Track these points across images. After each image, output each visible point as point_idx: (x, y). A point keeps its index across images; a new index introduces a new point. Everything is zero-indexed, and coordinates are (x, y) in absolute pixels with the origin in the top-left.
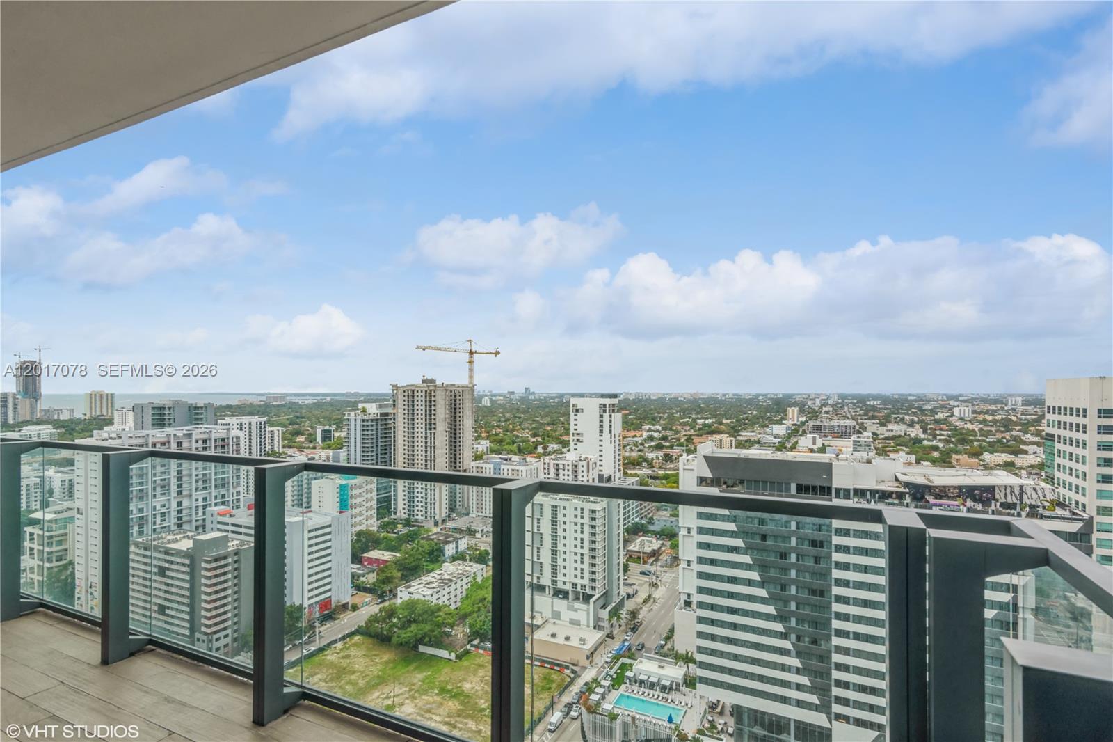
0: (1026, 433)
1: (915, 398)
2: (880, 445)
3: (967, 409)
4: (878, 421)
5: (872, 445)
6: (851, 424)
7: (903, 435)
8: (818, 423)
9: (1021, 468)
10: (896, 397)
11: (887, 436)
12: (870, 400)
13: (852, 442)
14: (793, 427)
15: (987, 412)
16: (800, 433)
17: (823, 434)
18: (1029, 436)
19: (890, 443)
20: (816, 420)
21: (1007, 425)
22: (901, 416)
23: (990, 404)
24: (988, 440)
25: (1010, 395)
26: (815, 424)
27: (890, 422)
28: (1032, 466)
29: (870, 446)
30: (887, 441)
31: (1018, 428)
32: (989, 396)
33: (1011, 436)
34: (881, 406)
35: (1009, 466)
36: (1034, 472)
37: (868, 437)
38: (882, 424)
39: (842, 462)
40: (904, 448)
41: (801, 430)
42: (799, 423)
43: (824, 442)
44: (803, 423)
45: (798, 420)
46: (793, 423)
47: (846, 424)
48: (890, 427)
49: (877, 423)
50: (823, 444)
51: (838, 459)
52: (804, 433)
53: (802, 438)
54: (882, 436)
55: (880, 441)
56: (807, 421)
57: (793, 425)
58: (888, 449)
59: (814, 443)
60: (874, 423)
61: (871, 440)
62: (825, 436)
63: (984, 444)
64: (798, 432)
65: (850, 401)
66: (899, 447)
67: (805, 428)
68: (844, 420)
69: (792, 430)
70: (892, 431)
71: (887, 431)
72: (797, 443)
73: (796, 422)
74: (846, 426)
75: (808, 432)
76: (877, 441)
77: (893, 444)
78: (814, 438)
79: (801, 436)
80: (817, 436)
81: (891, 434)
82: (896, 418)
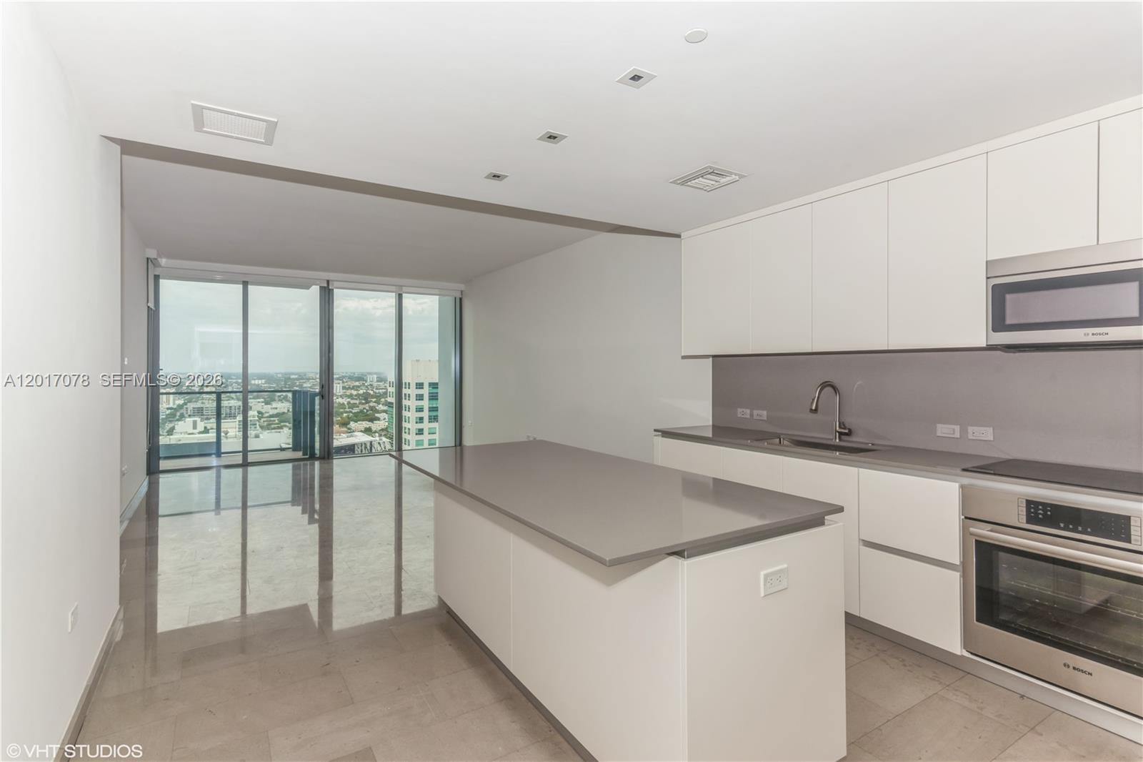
0: (379, 404)
1: (296, 376)
2: (265, 424)
3: (338, 385)
4: (262, 400)
5: (258, 423)
6: (236, 405)
7: (286, 411)
8: (199, 405)
9: (375, 432)
10: (280, 376)
11: (271, 413)
12: (255, 380)
13: (237, 423)
14: (168, 412)
15: (354, 388)
16: (177, 417)
17: (205, 417)
18: (381, 406)
19: (275, 421)
20: (196, 402)
21: (366, 397)
22: (284, 394)
23: (356, 381)
24: (353, 411)
25: (370, 374)
26: (197, 406)
27: (274, 400)
28: (382, 430)
29: (255, 424)
30: (272, 419)
31: (374, 400)
32: (354, 373)
33: (370, 407)
34: (265, 385)
35: (368, 431)
36: (383, 433)
37: (254, 417)
38: (267, 403)
39: (229, 440)
40: (287, 424)
41: (178, 414)
42: (175, 407)
43: (206, 425)
44: (181, 407)
45: (174, 404)
46: (168, 406)
47: (230, 405)
48: (274, 405)
49: (263, 402)
50: (205, 428)
51: (227, 438)
52: (182, 417)
53: (180, 423)
54: (267, 415)
55: (265, 419)
56: (185, 404)
57: (168, 409)
58: (273, 426)
59: (195, 427)
60: (259, 402)
61: (257, 418)
62: (207, 419)
63: (351, 414)
64: (175, 416)
65: (234, 381)
66: (282, 424)
67: (182, 411)
68: (229, 400)
69: (167, 415)
70: (276, 408)
71: (272, 408)
72: (173, 428)
73: (171, 405)
74: (231, 407)
75: (186, 415)
76: (262, 420)
77: (277, 421)
78: (195, 423)
79: (178, 420)
80: (198, 419)
81: (275, 412)
82: (279, 396)
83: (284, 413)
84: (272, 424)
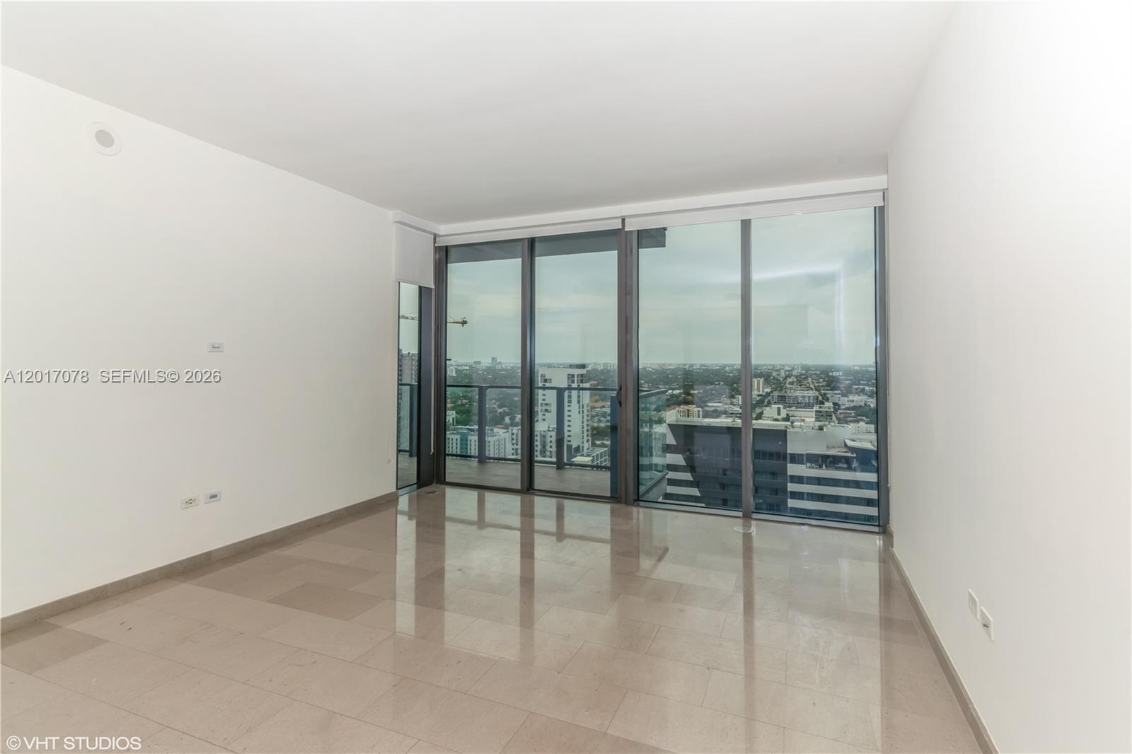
7: (863, 405)
8: (783, 394)
13: (814, 413)
20: (781, 390)
26: (780, 395)
39: (796, 430)
40: (864, 418)
41: (766, 401)
42: (764, 394)
43: (788, 412)
44: (768, 394)
45: (763, 391)
46: (759, 393)
47: (809, 395)
48: (851, 398)
49: (839, 394)
50: (787, 415)
51: (793, 427)
52: (769, 404)
53: (767, 408)
54: (843, 407)
55: (841, 411)
56: (772, 392)
57: (758, 395)
58: (849, 419)
59: (779, 414)
60: (836, 394)
61: (832, 410)
62: (790, 407)
64: (763, 402)
65: (814, 372)
66: (859, 418)
67: (770, 398)
68: (808, 390)
69: (757, 401)
70: (853, 401)
71: (848, 401)
72: (762, 413)
73: (761, 393)
74: (809, 397)
75: (773, 403)
76: (839, 411)
77: (853, 414)
78: (779, 409)
79: (766, 406)
80: (781, 406)
81: (852, 404)
82: (857, 389)
83: (860, 406)
84: (848, 417)
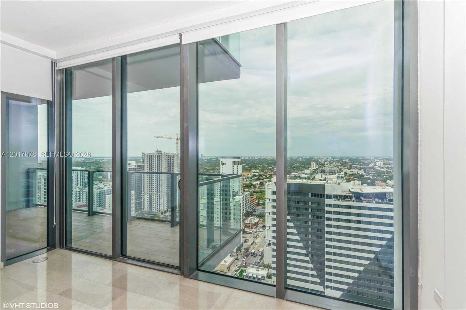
1: (362, 158)
2: (348, 178)
3: (381, 162)
4: (347, 168)
5: (344, 177)
6: (336, 169)
7: (357, 173)
8: (323, 169)
10: (354, 158)
11: (350, 174)
12: (344, 159)
13: (336, 177)
14: (313, 171)
15: (389, 164)
16: (316, 173)
17: (325, 173)
19: (352, 177)
20: (323, 167)
22: (356, 166)
23: (390, 161)
24: (389, 175)
26: (322, 169)
27: (352, 168)
29: (343, 178)
30: (351, 176)
32: (390, 157)
34: (348, 162)
37: (343, 175)
38: (349, 169)
44: (317, 169)
56: (319, 168)
63: (388, 177)
67: (318, 171)
73: (314, 168)
